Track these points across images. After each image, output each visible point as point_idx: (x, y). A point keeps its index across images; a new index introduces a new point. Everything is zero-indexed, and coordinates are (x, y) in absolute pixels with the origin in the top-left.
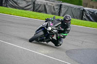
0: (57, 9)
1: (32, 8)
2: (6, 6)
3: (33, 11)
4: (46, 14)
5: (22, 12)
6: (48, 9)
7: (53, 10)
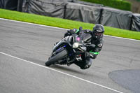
0: (96, 15)
1: (63, 15)
2: (27, 12)
3: (64, 18)
4: (81, 23)
5: (48, 20)
6: (83, 16)
7: (91, 17)
